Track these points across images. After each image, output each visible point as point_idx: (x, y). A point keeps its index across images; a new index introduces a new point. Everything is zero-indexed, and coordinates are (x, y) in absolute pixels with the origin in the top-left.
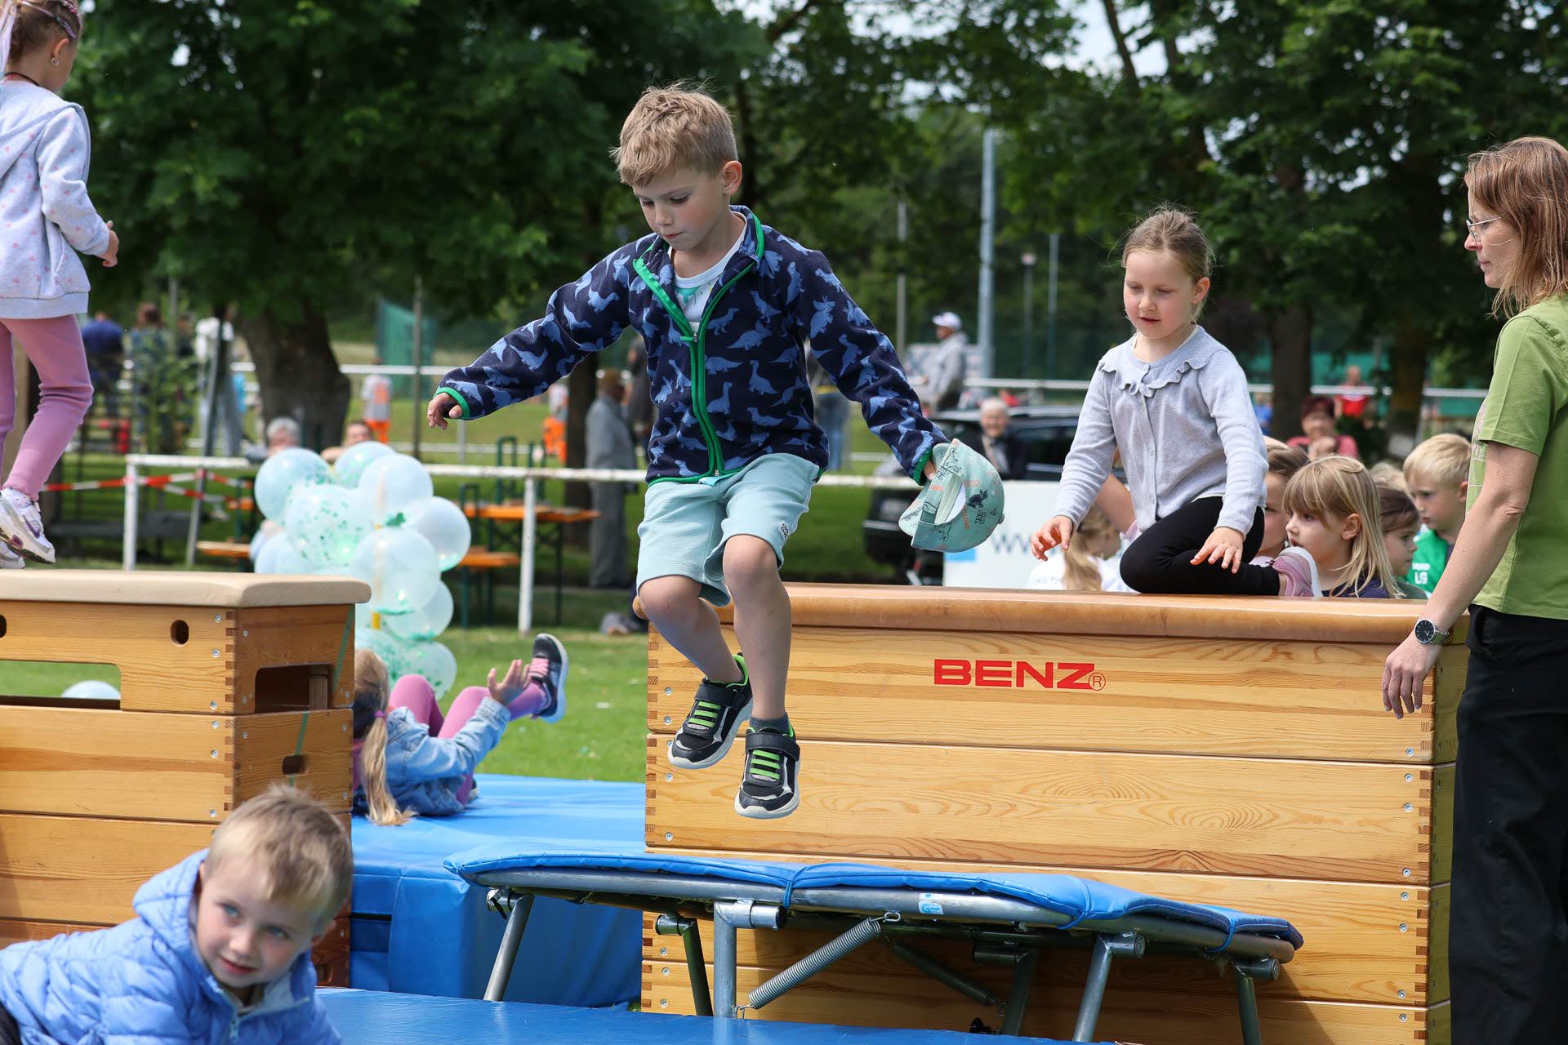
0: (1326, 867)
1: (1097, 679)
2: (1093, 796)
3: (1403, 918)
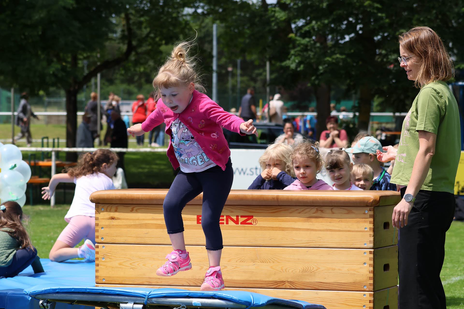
0: (336, 286)
2: (254, 262)
3: (365, 303)
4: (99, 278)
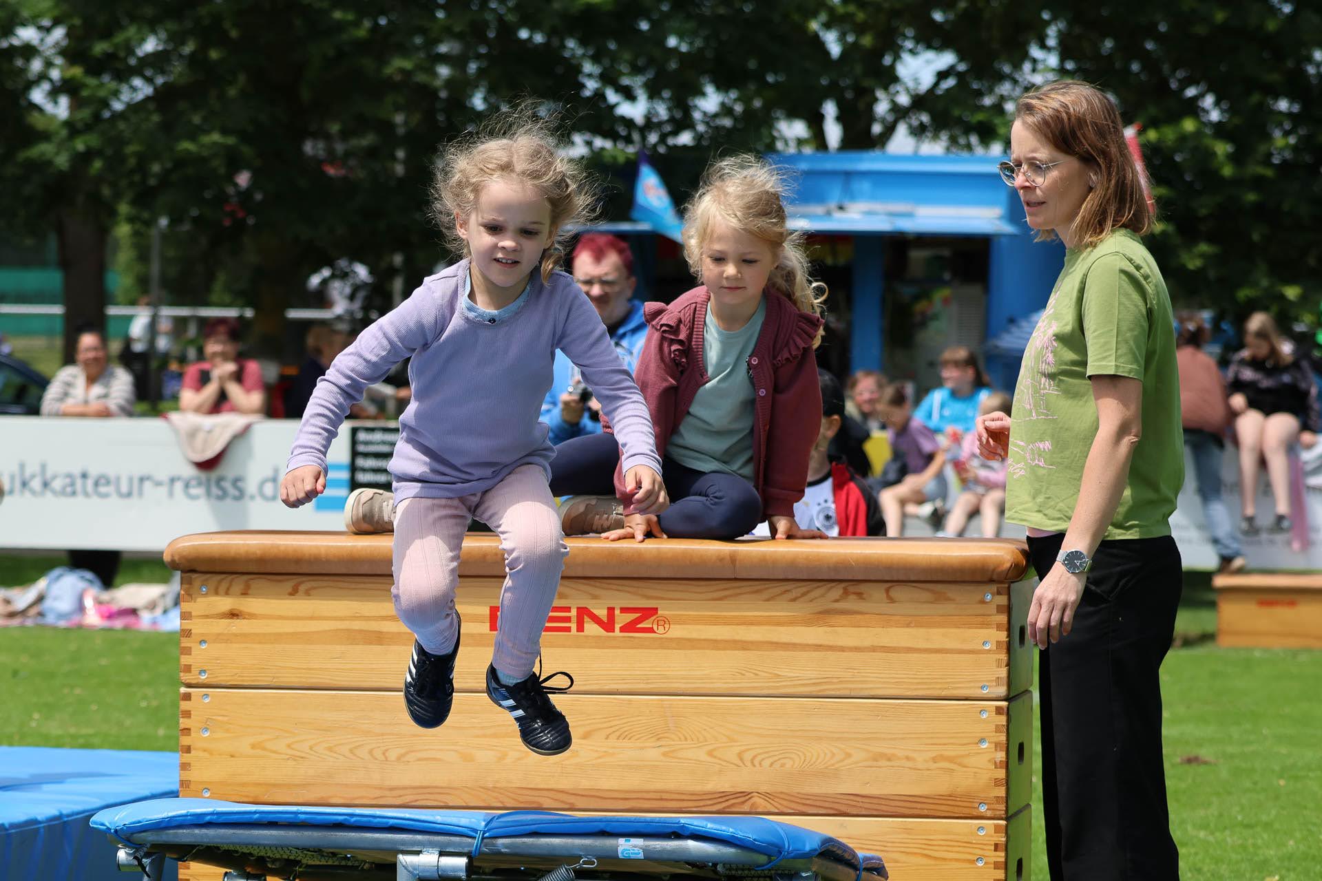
1: (662, 623)
2: (658, 739)
3: (980, 852)
4: (192, 786)
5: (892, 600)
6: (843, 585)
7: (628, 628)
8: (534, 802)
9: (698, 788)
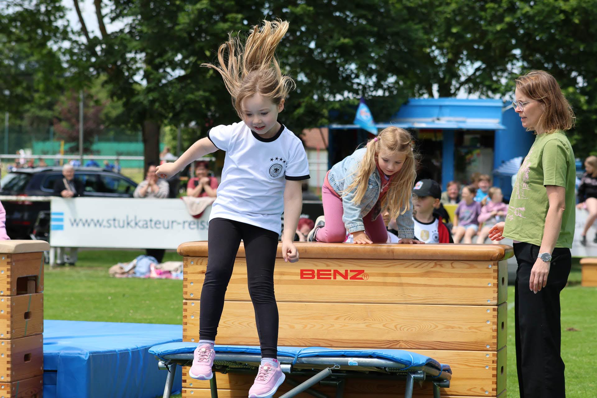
1: (365, 276)
2: (364, 320)
3: (487, 364)
4: (188, 338)
5: (453, 268)
6: (435, 261)
7: (353, 278)
8: (317, 344)
9: (379, 339)
